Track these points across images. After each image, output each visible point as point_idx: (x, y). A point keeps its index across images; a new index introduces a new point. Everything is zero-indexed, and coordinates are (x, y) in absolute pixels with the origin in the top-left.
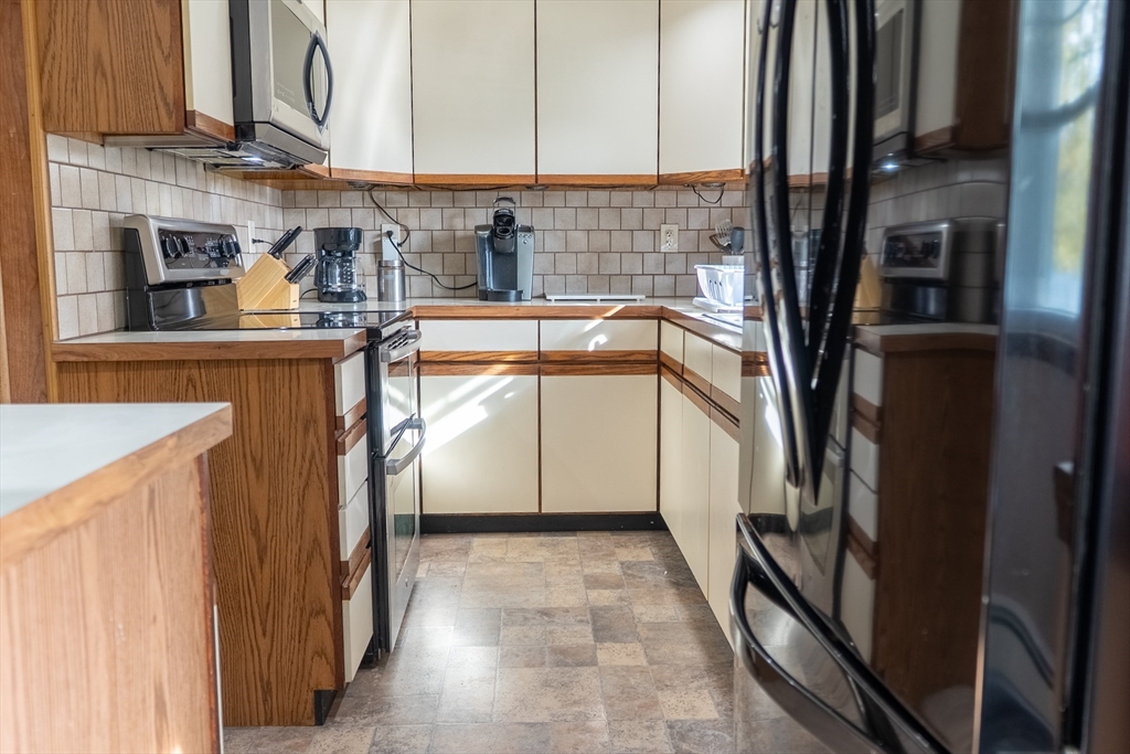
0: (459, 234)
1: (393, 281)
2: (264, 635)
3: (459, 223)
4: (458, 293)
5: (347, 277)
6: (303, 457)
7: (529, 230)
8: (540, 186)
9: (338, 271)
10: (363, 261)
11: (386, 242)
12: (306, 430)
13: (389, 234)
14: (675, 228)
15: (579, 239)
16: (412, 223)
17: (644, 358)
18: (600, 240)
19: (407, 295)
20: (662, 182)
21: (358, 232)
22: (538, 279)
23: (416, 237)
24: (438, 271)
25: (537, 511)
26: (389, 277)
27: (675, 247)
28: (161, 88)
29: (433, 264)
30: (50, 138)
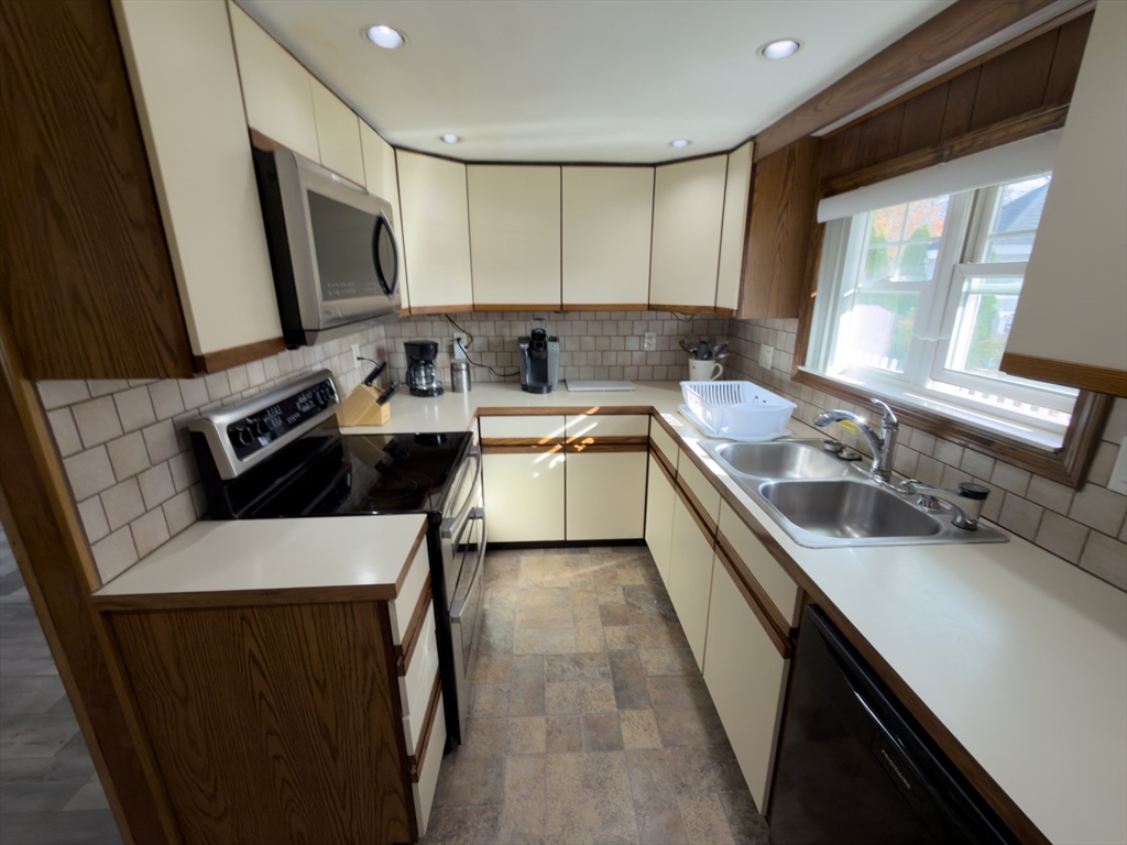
0: (507, 339)
1: (461, 379)
2: (344, 809)
3: (506, 332)
4: (507, 378)
5: (430, 379)
6: (365, 679)
7: (554, 339)
8: (562, 310)
9: (423, 373)
10: (441, 359)
11: (456, 346)
12: (365, 658)
13: (459, 340)
14: (653, 334)
15: (589, 342)
16: (474, 332)
17: (639, 441)
18: (603, 342)
19: (472, 379)
20: (650, 307)
21: (436, 345)
22: (562, 369)
23: (477, 341)
24: (493, 364)
25: (563, 539)
26: (459, 376)
27: (653, 348)
28: (159, 331)
29: (489, 360)
30: (42, 386)
